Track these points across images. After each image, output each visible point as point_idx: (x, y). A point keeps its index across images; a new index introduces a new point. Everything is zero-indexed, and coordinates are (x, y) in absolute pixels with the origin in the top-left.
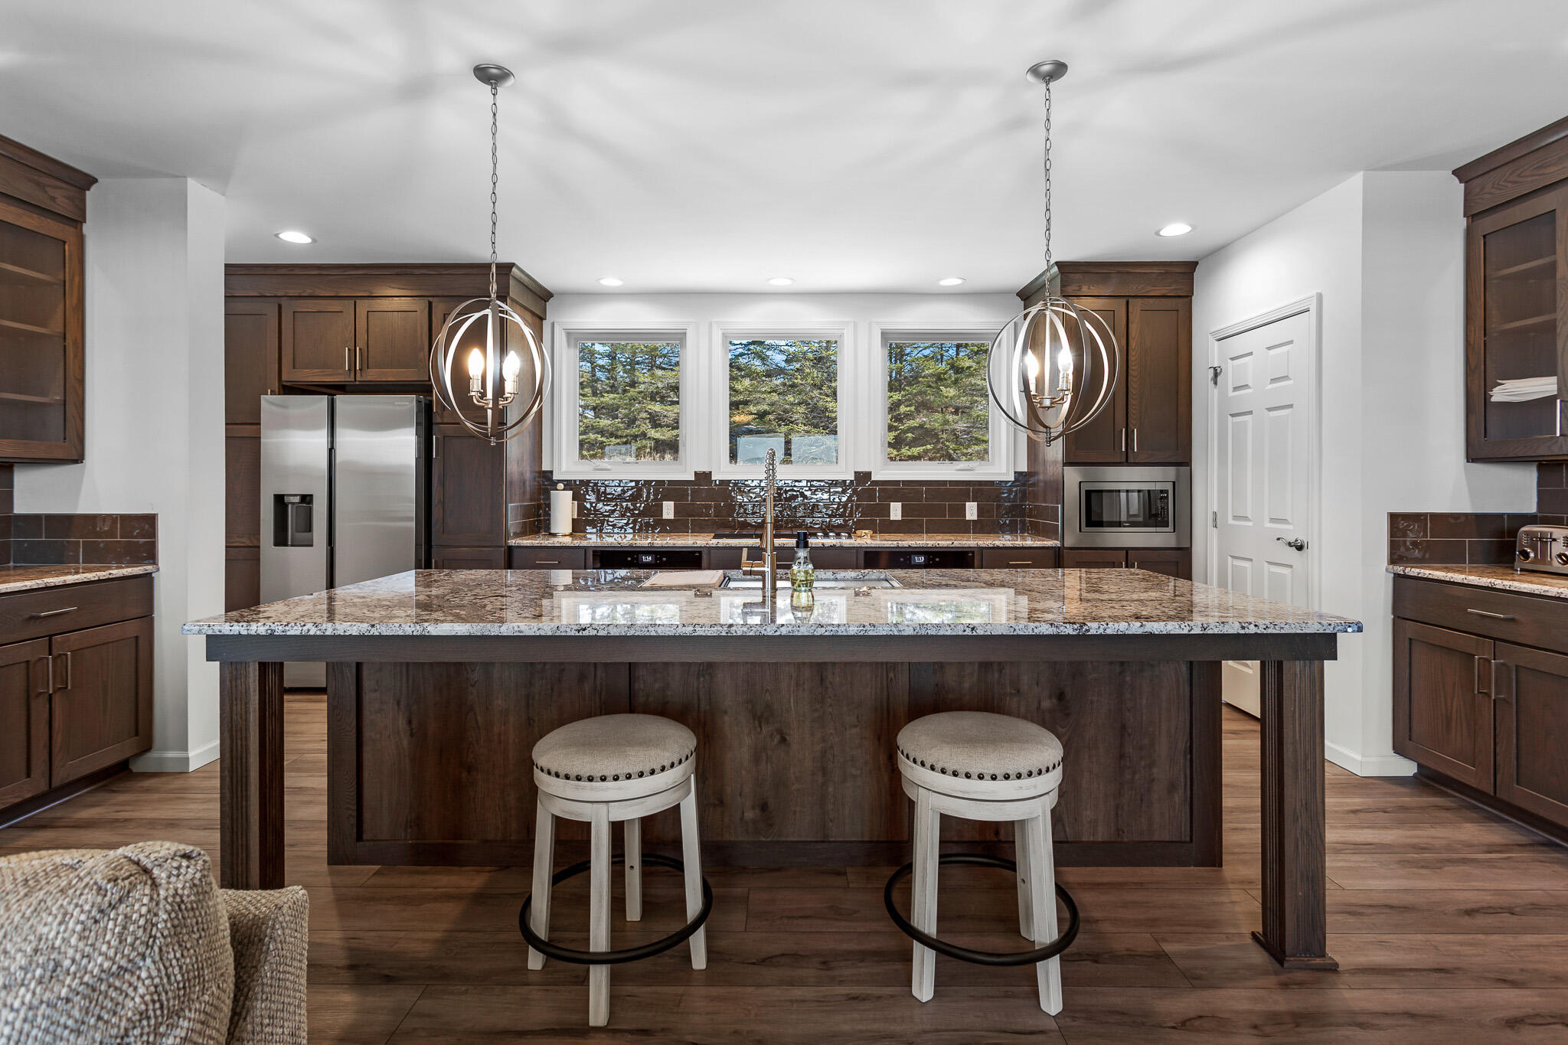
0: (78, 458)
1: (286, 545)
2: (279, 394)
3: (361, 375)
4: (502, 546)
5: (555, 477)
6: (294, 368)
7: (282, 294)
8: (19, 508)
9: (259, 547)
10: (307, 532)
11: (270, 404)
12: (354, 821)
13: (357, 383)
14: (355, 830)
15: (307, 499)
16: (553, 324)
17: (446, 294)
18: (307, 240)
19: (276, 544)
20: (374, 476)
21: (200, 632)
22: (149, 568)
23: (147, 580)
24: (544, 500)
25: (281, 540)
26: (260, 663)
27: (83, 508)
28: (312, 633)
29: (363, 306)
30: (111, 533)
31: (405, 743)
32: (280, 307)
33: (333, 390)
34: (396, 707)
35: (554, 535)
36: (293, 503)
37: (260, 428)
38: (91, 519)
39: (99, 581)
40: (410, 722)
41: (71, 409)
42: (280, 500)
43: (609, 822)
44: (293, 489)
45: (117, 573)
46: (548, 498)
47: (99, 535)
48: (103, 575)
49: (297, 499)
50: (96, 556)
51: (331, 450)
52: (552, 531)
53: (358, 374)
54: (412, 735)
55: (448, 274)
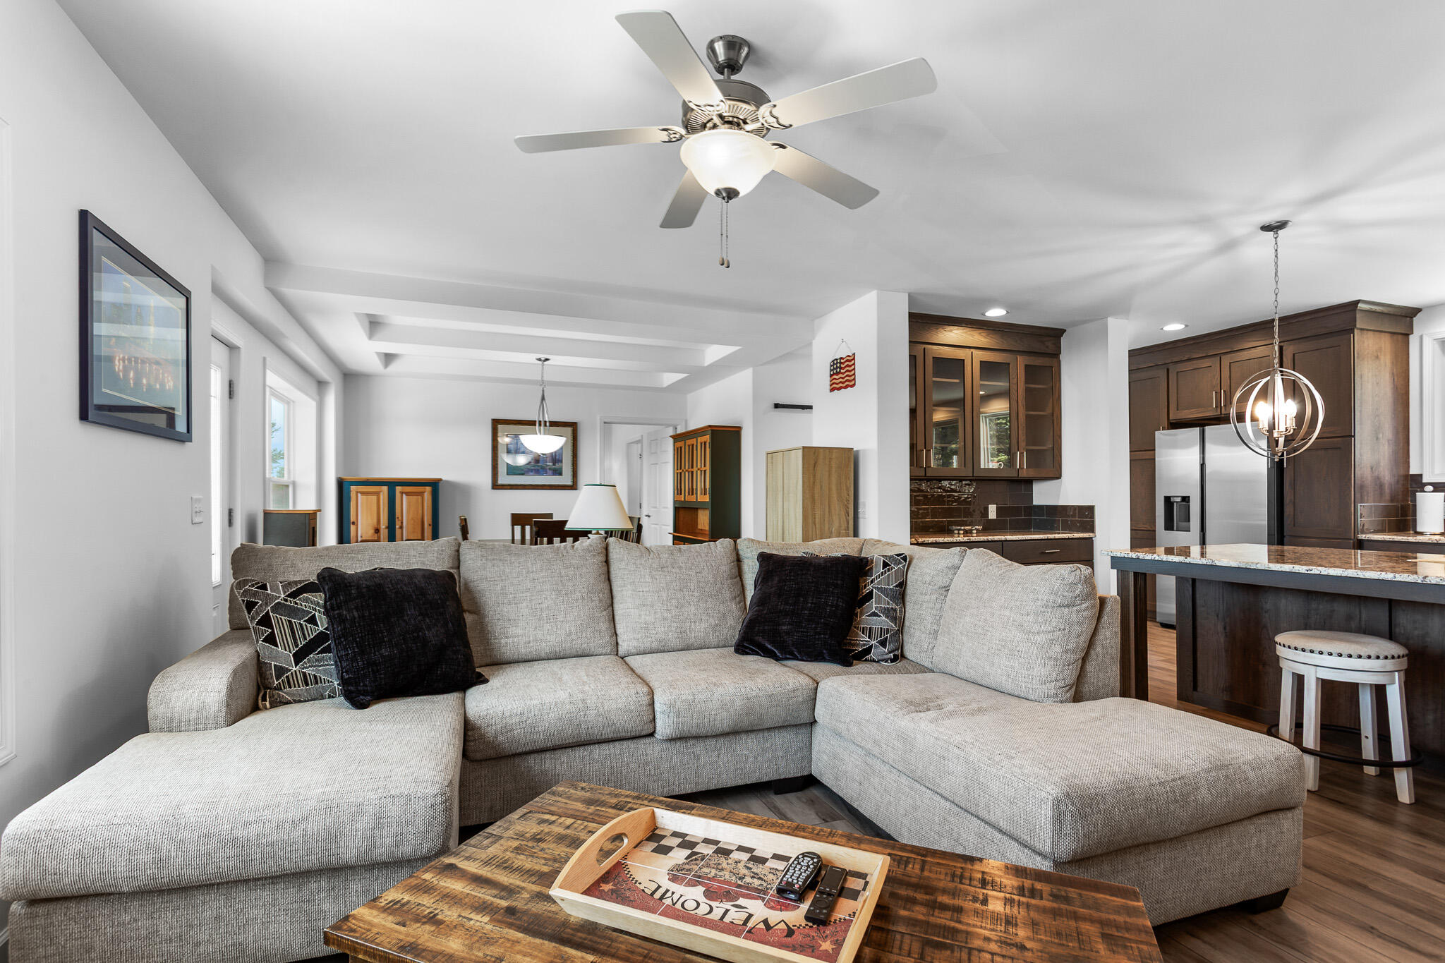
0: (1059, 477)
1: (1173, 530)
2: (1168, 429)
3: (1225, 410)
4: (1351, 539)
5: (1425, 480)
6: (1178, 410)
7: (1170, 361)
8: (1036, 502)
9: (1155, 531)
10: (1186, 521)
11: (1162, 436)
12: (1191, 678)
13: (1223, 416)
14: (1192, 684)
15: (1186, 499)
16: (1421, 337)
17: (1296, 337)
18: (1183, 326)
19: (1166, 529)
20: (1236, 482)
21: (1108, 555)
22: (1091, 535)
23: (1090, 540)
24: (1411, 502)
25: (1169, 526)
26: (1134, 573)
27: (1062, 503)
28: (1156, 559)
29: (1226, 360)
30: (1074, 516)
31: (1222, 640)
32: (1168, 370)
33: (1201, 423)
34: (1216, 618)
35: (1421, 534)
36: (1177, 502)
37: (1155, 453)
38: (1065, 508)
39: (1069, 539)
40: (1225, 628)
41: (1056, 451)
42: (1168, 500)
43: (1317, 679)
44: (1177, 492)
45: (1077, 535)
46: (1414, 500)
47: (1069, 516)
48: (1070, 536)
49: (1179, 499)
50: (1067, 528)
51: (1202, 466)
52: (1419, 529)
53: (1223, 410)
54: (1226, 636)
55: (1297, 322)
